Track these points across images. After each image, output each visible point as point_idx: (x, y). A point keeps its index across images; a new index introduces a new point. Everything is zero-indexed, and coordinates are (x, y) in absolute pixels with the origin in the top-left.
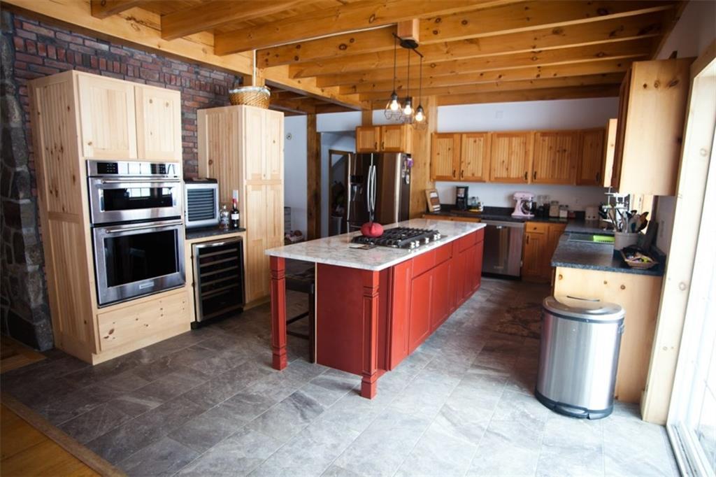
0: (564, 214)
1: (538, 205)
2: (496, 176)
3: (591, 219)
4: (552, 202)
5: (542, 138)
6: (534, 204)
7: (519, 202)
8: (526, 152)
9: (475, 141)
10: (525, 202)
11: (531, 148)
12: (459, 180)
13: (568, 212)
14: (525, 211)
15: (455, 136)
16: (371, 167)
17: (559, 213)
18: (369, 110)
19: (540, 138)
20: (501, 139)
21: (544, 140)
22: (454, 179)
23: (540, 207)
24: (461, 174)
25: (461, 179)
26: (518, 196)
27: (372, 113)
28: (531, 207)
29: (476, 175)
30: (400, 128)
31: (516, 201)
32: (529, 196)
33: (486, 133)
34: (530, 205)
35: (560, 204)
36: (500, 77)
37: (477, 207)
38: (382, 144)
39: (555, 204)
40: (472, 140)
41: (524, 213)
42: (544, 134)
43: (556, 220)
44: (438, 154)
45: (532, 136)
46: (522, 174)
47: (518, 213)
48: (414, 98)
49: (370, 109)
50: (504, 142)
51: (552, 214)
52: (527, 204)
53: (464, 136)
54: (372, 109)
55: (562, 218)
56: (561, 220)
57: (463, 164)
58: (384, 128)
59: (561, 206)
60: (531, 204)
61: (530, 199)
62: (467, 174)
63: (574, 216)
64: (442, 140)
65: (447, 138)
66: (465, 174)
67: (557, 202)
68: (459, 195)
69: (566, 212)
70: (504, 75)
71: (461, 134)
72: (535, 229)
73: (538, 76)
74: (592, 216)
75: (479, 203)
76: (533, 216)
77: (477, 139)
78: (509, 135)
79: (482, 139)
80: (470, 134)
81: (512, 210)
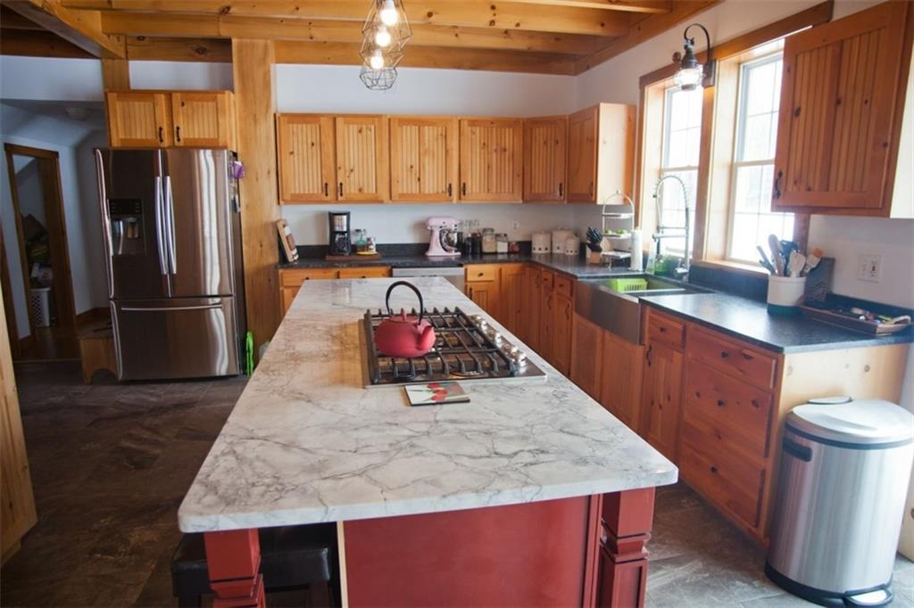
0: (503, 247)
1: (465, 236)
2: (400, 192)
3: (543, 251)
4: (485, 230)
5: (470, 129)
6: (460, 235)
7: (437, 234)
8: (447, 151)
9: (360, 131)
10: (445, 232)
11: (454, 144)
12: (336, 201)
13: (509, 244)
14: (448, 247)
15: (323, 120)
16: (159, 179)
17: (496, 246)
18: (120, 58)
19: (467, 129)
20: (404, 127)
21: (473, 133)
22: (325, 198)
23: (468, 239)
24: (339, 189)
25: (340, 198)
26: (436, 223)
27: (127, 65)
28: (456, 241)
29: (366, 191)
30: (215, 99)
31: (432, 231)
32: (451, 224)
33: (379, 116)
34: (455, 238)
35: (495, 232)
36: (430, 15)
37: (366, 247)
38: (175, 132)
39: (489, 232)
40: (354, 128)
41: (446, 250)
42: (473, 123)
43: (493, 257)
44: (292, 153)
45: (456, 126)
46: (443, 188)
47: (436, 251)
48: (234, 41)
49: (123, 56)
50: (410, 133)
51: (486, 249)
52: (450, 235)
53: (340, 121)
54: (127, 59)
55: (502, 253)
56: (500, 257)
57: (340, 173)
58: (177, 99)
59: (497, 235)
60: (455, 235)
61: (453, 228)
62: (350, 189)
63: (517, 249)
64: (296, 127)
65: (307, 123)
66: (346, 189)
67: (492, 230)
68: (337, 229)
69: (506, 244)
70: (437, 13)
71: (334, 118)
72: (481, 275)
73: (492, 22)
74: (543, 247)
75: (369, 239)
76: (459, 253)
77: (364, 127)
78: (419, 122)
79: (373, 127)
80: (351, 118)
81: (425, 247)
